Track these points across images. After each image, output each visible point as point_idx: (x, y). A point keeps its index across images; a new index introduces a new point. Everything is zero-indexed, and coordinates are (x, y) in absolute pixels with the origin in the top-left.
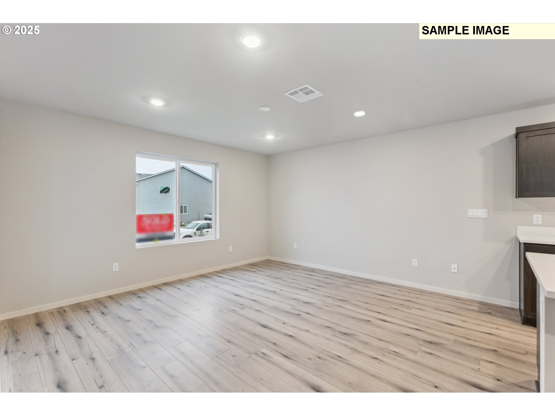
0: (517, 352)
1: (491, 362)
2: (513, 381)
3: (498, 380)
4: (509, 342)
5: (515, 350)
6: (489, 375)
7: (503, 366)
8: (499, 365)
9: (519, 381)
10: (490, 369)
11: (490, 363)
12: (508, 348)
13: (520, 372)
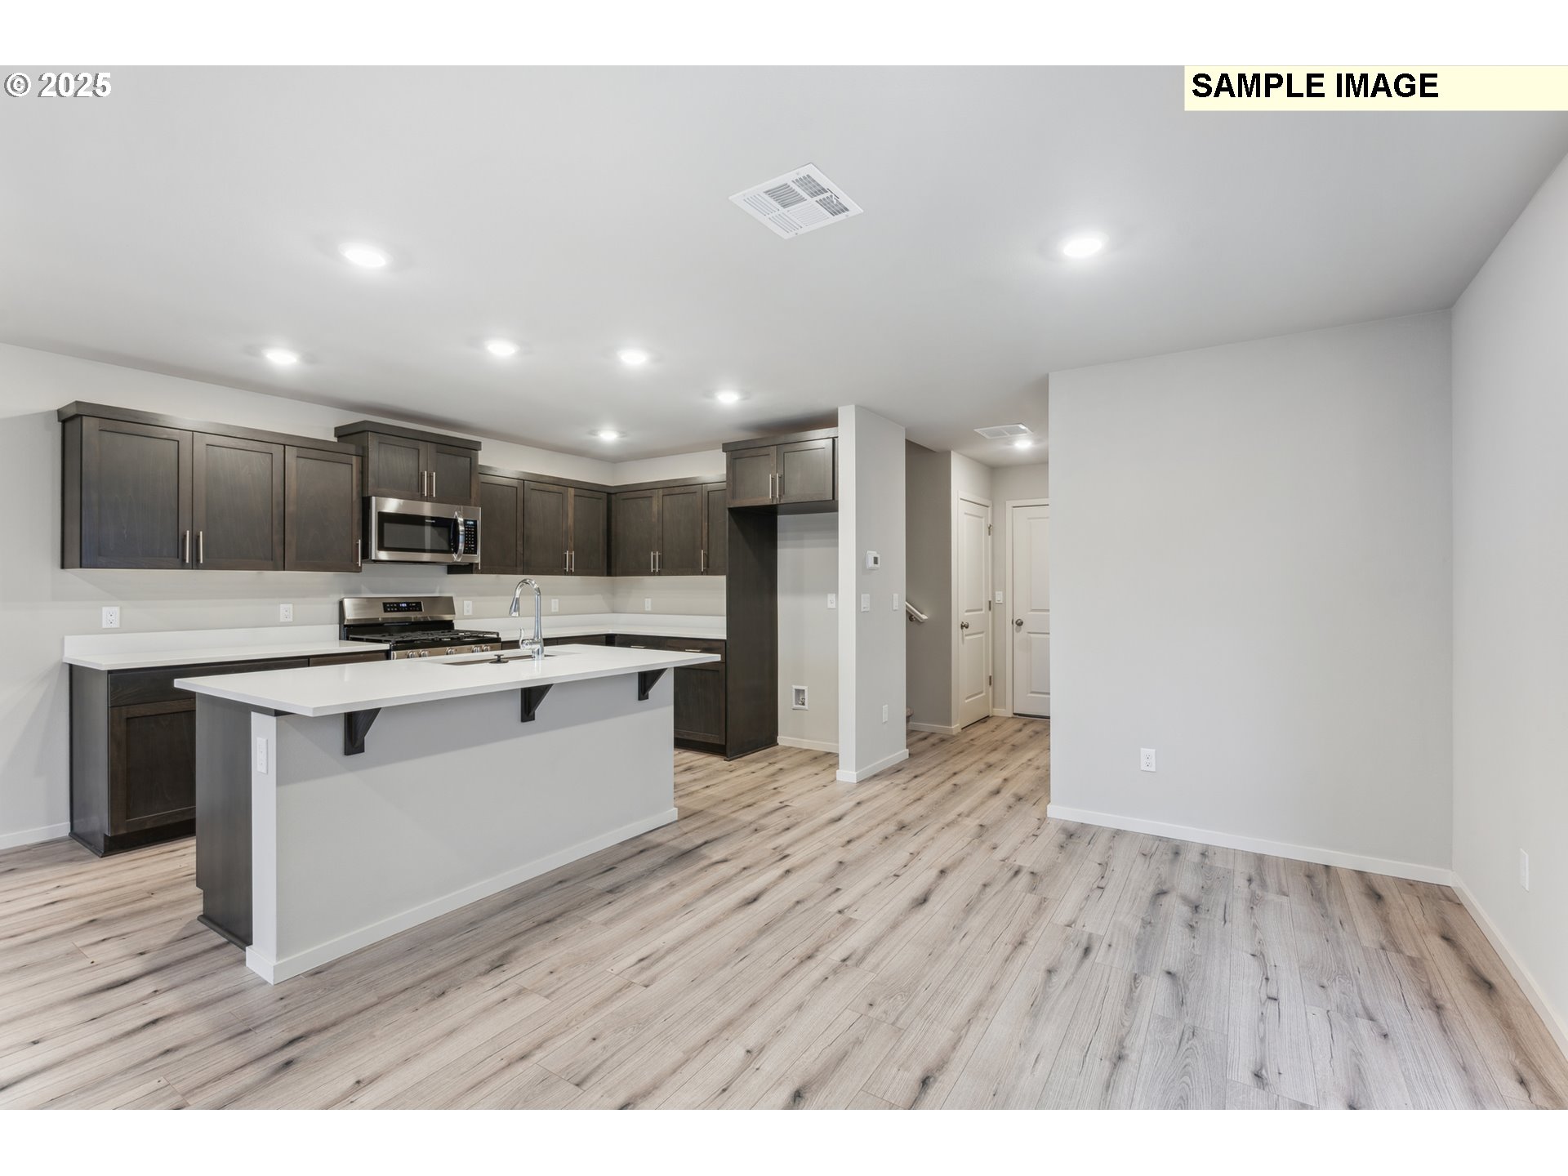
0: (134, 902)
1: (104, 940)
2: (165, 939)
3: (141, 954)
4: (105, 895)
5: (127, 900)
6: (121, 958)
7: (132, 932)
8: (122, 936)
9: (175, 933)
10: (113, 950)
11: (104, 943)
12: (113, 904)
13: (165, 923)
